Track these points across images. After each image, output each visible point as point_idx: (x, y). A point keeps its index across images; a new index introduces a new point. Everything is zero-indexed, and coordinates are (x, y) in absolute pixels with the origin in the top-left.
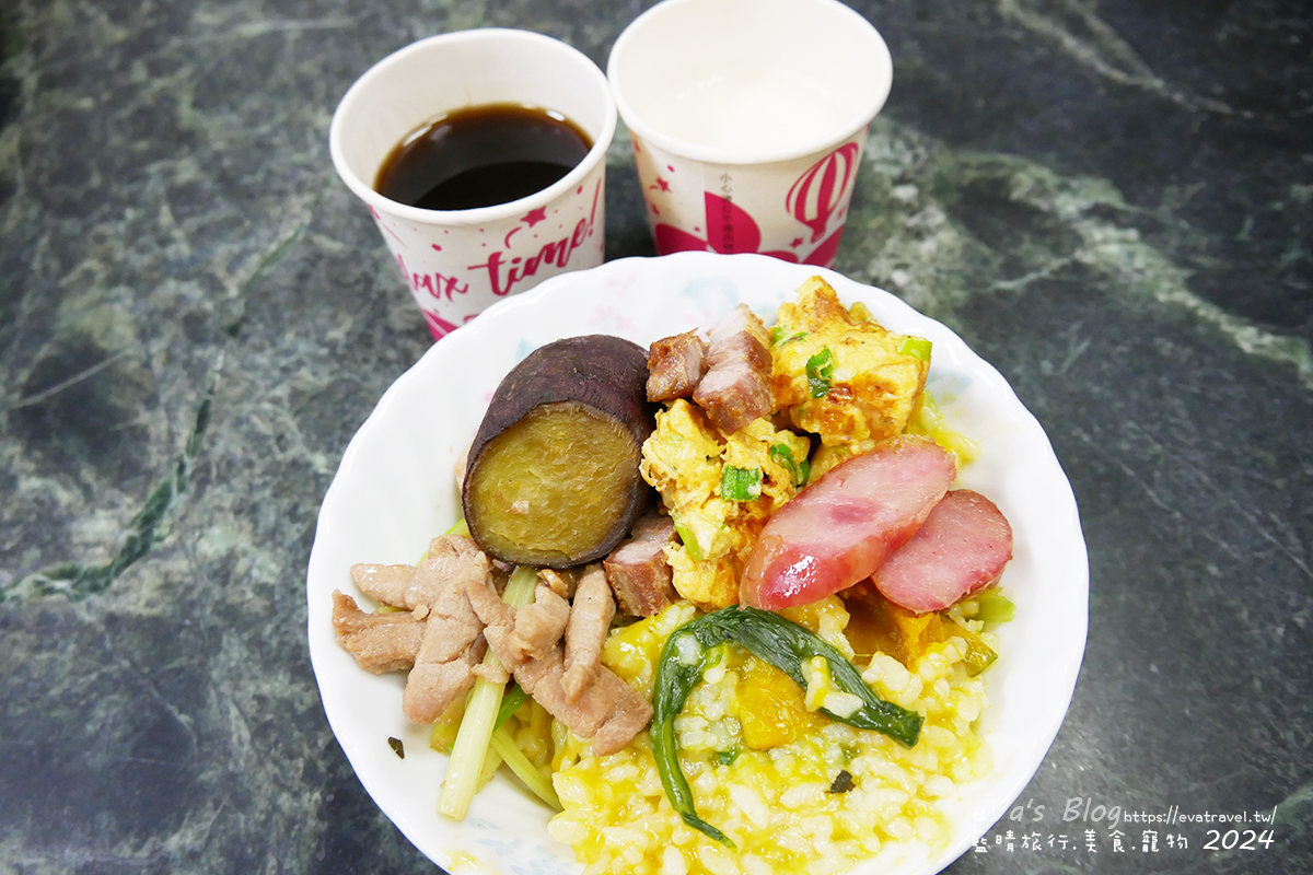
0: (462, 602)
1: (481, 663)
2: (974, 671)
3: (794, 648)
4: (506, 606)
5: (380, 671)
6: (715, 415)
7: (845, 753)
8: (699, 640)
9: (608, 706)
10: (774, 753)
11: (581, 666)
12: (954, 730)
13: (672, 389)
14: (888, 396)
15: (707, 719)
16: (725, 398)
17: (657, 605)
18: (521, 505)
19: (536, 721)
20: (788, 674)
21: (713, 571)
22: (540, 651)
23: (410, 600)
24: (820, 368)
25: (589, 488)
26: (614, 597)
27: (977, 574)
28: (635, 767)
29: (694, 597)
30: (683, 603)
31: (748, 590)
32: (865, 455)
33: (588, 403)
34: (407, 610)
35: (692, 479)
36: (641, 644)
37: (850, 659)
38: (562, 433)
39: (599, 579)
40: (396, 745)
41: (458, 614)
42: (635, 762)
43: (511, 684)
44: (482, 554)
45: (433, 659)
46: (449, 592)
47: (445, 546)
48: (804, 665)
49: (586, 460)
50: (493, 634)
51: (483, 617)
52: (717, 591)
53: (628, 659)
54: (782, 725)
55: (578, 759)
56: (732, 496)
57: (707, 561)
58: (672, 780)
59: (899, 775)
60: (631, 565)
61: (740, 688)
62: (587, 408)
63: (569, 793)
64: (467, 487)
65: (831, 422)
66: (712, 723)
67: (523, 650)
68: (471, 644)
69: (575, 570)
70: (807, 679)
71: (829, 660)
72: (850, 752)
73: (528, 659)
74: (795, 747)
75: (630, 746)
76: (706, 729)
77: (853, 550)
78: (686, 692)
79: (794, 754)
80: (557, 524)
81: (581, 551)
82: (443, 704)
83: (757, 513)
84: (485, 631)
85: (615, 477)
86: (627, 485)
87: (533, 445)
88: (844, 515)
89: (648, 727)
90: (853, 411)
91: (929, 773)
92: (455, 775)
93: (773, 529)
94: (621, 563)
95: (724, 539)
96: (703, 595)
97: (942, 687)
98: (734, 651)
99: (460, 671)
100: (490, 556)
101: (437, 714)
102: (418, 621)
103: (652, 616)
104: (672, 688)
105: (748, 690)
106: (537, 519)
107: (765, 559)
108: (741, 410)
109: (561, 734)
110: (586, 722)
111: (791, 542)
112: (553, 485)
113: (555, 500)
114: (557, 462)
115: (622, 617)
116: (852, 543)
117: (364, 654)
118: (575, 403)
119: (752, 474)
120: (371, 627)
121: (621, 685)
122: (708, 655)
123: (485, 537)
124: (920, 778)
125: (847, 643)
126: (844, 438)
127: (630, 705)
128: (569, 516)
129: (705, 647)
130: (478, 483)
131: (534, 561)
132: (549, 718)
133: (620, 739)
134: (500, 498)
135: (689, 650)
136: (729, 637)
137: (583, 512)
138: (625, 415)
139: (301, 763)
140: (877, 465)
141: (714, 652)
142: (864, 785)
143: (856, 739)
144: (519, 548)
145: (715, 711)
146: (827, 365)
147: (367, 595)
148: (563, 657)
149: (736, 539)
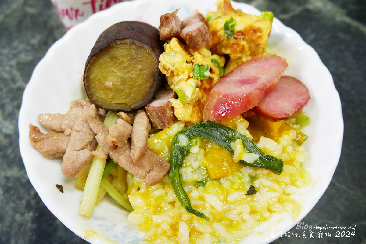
0: (86, 125)
1: (95, 150)
2: (299, 143)
3: (227, 137)
4: (105, 127)
5: (52, 158)
6: (190, 42)
7: (251, 179)
8: (187, 136)
9: (151, 165)
10: (222, 181)
11: (139, 146)
12: (294, 166)
13: (171, 33)
14: (258, 34)
15: (193, 168)
16: (194, 34)
17: (168, 123)
18: (109, 84)
19: (120, 175)
20: (225, 148)
21: (192, 108)
22: (120, 143)
23: (63, 127)
24: (230, 25)
25: (137, 76)
26: (150, 122)
27: (299, 104)
28: (164, 190)
29: (184, 119)
30: (179, 122)
31: (207, 114)
32: (248, 62)
33: (135, 39)
34: (62, 132)
35: (181, 70)
36: (163, 139)
37: (251, 140)
38: (125, 53)
39: (143, 115)
40: (60, 188)
41: (84, 130)
42: (163, 188)
43: (109, 160)
44: (93, 106)
45: (73, 149)
46: (80, 121)
47: (77, 104)
48: (232, 144)
49: (135, 64)
50: (100, 138)
51: (95, 131)
52: (193, 116)
53: (158, 145)
54: (225, 169)
55: (139, 189)
56: (198, 76)
57: (189, 104)
58: (181, 193)
59: (275, 186)
60: (156, 107)
61: (206, 155)
62: (135, 41)
63: (136, 202)
64: (85, 76)
65: (235, 49)
66: (195, 170)
67: (113, 142)
68: (90, 143)
69: (133, 112)
70: (234, 149)
71: (243, 141)
72: (253, 178)
73: (115, 147)
74: (230, 177)
75: (160, 182)
76: (192, 172)
77: (251, 93)
78: (184, 157)
79: (230, 180)
80: (124, 92)
81: (135, 103)
82: (79, 168)
83: (207, 86)
84: (96, 137)
85: (148, 71)
86: (153, 75)
87: (113, 58)
88: (243, 82)
89: (168, 173)
90: (244, 43)
91: (286, 184)
92: (86, 198)
93: (215, 90)
94: (152, 107)
95: (196, 93)
96: (188, 118)
97: (290, 149)
98: (202, 140)
99: (86, 154)
100: (98, 107)
101: (77, 172)
102: (67, 136)
103: (167, 128)
104: (178, 156)
105: (209, 155)
106: (116, 90)
107: (214, 100)
108: (201, 40)
109: (131, 180)
110: (142, 172)
111: (224, 93)
112: (122, 75)
113: (124, 82)
114: (123, 65)
115: (154, 129)
116: (250, 91)
117: (44, 150)
118: (131, 39)
119: (206, 67)
120: (47, 139)
121: (155, 157)
122: (192, 142)
123: (94, 98)
124: (283, 186)
125: (249, 133)
126: (240, 55)
127: (160, 164)
128: (130, 89)
129: (190, 139)
130: (90, 74)
131: (116, 108)
132: (126, 172)
133: (157, 178)
134: (99, 81)
135: (183, 140)
136: (200, 135)
137: (136, 87)
138: (151, 45)
139: (24, 202)
140: (254, 65)
141: (194, 141)
142: (260, 190)
143: (255, 172)
144: (109, 103)
145: (196, 165)
146: (233, 24)
147: (45, 127)
148: (130, 146)
149: (200, 95)
